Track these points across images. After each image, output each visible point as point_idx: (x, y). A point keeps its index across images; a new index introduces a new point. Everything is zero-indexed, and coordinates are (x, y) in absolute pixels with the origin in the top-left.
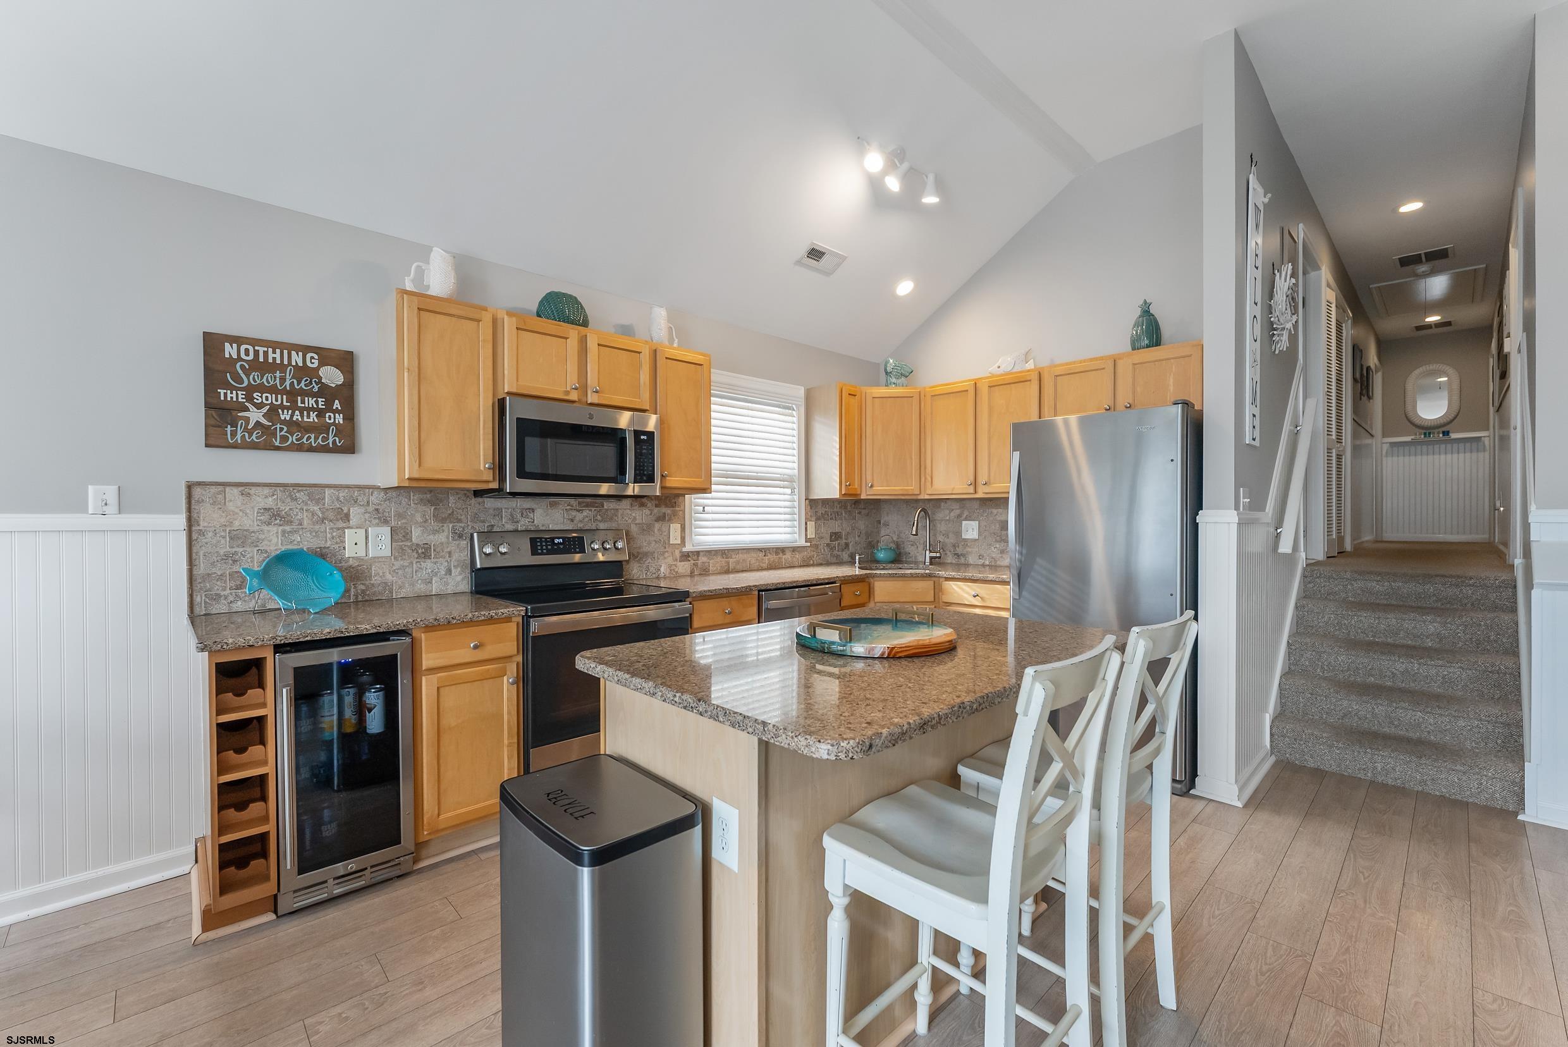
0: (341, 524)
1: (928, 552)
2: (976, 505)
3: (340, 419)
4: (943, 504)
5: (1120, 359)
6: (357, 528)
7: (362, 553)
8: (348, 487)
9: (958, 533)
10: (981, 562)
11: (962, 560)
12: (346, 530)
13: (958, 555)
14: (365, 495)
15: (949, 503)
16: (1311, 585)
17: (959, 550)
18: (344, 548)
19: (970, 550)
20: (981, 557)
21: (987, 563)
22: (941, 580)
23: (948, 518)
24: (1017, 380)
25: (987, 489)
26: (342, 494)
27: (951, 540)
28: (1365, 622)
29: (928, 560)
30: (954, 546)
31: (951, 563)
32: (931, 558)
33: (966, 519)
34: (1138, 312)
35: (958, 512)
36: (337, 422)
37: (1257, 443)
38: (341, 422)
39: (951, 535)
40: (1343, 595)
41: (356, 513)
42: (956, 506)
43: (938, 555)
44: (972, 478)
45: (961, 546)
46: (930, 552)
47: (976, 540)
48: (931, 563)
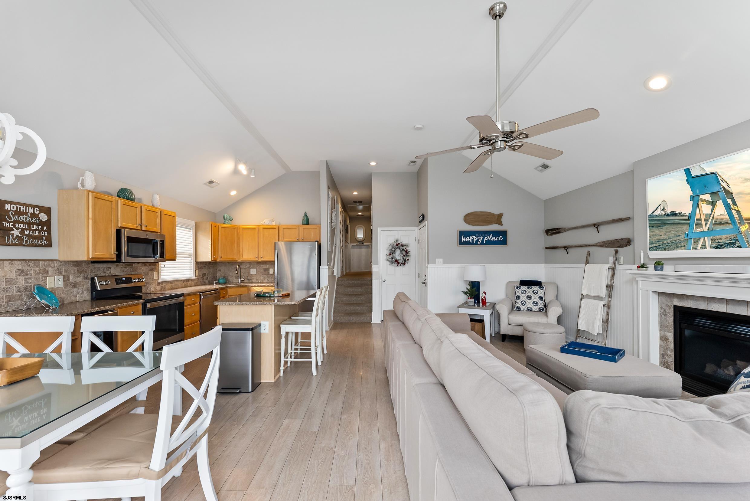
0: (45, 275)
1: (240, 279)
2: (255, 264)
3: (46, 234)
4: (243, 263)
5: (300, 226)
6: (51, 276)
7: (53, 286)
8: (48, 260)
9: (249, 273)
10: (257, 281)
11: (251, 281)
12: (47, 277)
13: (249, 280)
14: (54, 263)
15: (245, 263)
16: (338, 283)
17: (249, 278)
18: (47, 284)
19: (253, 278)
20: (257, 280)
21: (260, 281)
22: (250, 287)
23: (245, 268)
24: (272, 228)
25: (262, 259)
26: (46, 263)
27: (246, 275)
28: (349, 290)
29: (240, 281)
30: (248, 277)
31: (247, 282)
32: (241, 281)
33: (252, 268)
34: (304, 215)
35: (249, 266)
36: (45, 235)
37: (330, 250)
38: (47, 235)
39: (246, 273)
40: (345, 285)
41: (50, 270)
42: (248, 264)
43: (244, 280)
44: (257, 256)
45: (250, 277)
46: (241, 279)
47: (255, 275)
48: (241, 283)
